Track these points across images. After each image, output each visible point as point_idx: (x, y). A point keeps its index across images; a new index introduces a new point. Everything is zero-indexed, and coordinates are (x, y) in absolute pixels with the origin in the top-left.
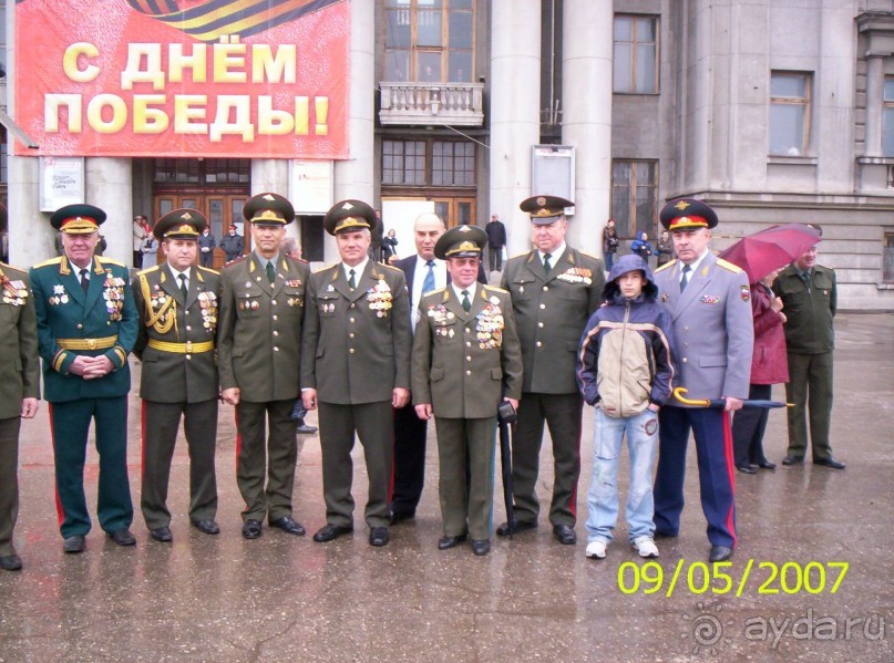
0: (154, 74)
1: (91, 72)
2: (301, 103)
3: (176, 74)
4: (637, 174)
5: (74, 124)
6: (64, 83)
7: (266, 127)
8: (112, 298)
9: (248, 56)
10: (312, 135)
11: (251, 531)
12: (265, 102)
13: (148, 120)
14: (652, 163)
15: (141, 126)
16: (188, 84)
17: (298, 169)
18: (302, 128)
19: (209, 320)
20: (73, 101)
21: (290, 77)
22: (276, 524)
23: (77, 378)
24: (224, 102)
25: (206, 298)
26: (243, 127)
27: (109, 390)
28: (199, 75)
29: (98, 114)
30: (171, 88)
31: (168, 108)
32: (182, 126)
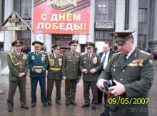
0: (56, 19)
1: (46, 19)
2: (81, 24)
3: (60, 19)
4: (142, 38)
5: (42, 28)
6: (41, 21)
7: (75, 29)
8: (43, 59)
9: (72, 16)
10: (83, 30)
11: (67, 105)
12: (75, 24)
13: (55, 27)
14: (145, 36)
15: (54, 28)
16: (62, 21)
17: (80, 36)
18: (81, 29)
19: (60, 64)
20: (42, 24)
21: (80, 20)
22: (72, 103)
23: (36, 73)
24: (68, 24)
25: (60, 60)
26: (71, 28)
27: (42, 76)
28: (64, 19)
29: (47, 26)
30: (59, 22)
31: (58, 25)
32: (61, 28)
